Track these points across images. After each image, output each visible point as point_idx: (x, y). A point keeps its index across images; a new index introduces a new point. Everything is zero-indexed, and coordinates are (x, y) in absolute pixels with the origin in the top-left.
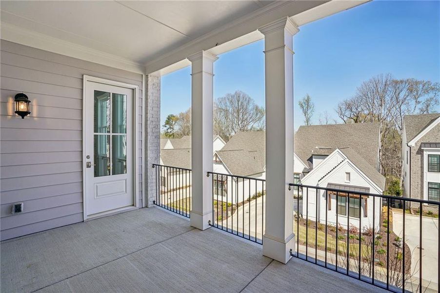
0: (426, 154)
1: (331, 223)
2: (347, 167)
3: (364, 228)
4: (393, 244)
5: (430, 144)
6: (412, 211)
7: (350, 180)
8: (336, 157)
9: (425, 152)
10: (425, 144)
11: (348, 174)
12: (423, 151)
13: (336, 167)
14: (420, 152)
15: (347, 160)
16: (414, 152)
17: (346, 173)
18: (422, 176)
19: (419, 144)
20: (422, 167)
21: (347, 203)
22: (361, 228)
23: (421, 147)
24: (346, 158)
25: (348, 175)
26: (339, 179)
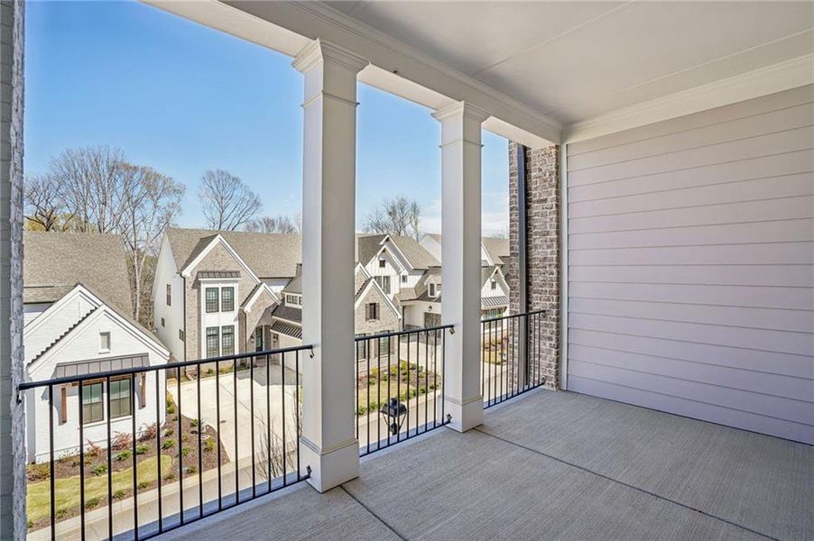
0: (204, 287)
1: (70, 451)
2: (101, 321)
3: (140, 428)
4: (192, 433)
5: (208, 273)
6: (189, 376)
7: (109, 347)
8: (74, 303)
9: (202, 285)
10: (202, 272)
11: (107, 335)
12: (199, 283)
13: (75, 326)
14: (197, 284)
15: (104, 307)
16: (189, 285)
17: (102, 334)
18: (199, 320)
19: (195, 274)
20: (199, 308)
21: (105, 395)
22: (136, 431)
23: (197, 278)
24: (100, 303)
25: (106, 337)
26: (84, 349)
